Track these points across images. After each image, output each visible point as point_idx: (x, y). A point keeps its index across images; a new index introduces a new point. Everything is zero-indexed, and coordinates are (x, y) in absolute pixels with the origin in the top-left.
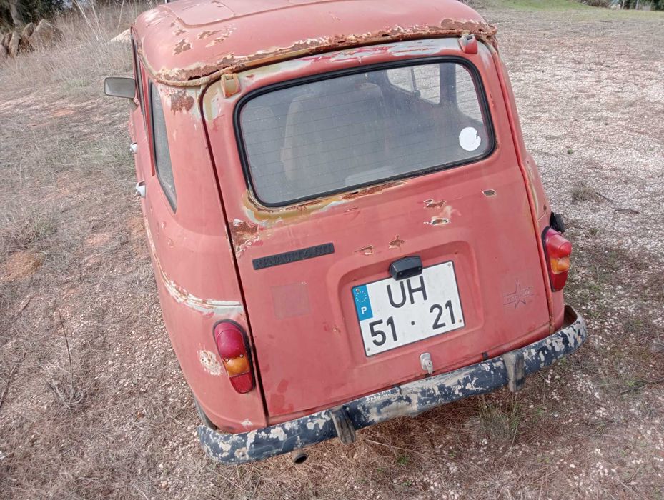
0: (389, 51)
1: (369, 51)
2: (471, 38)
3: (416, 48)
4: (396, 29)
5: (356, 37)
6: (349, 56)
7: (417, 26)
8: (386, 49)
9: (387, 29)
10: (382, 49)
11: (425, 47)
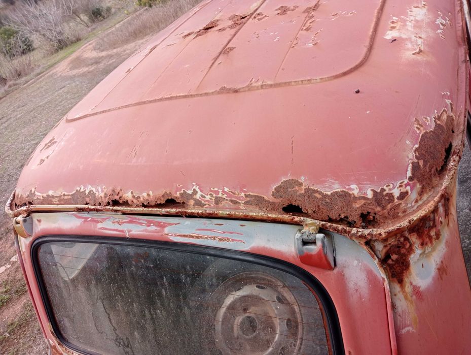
0: (166, 230)
1: (141, 224)
2: (314, 242)
3: (209, 234)
4: (190, 192)
5: (134, 197)
6: (117, 226)
7: (226, 189)
8: (163, 226)
9: (178, 189)
10: (159, 225)
11: (225, 236)
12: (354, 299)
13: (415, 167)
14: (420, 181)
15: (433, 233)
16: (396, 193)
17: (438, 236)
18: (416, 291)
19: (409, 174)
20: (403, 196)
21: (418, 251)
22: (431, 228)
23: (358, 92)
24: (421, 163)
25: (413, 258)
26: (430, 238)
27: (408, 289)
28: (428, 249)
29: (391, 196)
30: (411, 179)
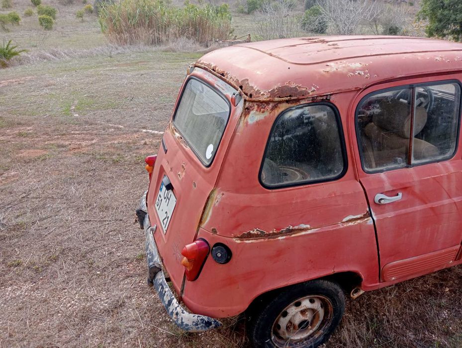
1: (213, 78)
3: (222, 87)
11: (225, 88)
12: (234, 118)
13: (274, 90)
14: (271, 94)
15: (262, 110)
16: (262, 93)
17: (263, 112)
18: (247, 123)
19: (270, 91)
20: (263, 95)
21: (254, 111)
22: (262, 108)
23: (289, 68)
24: (276, 91)
25: (252, 112)
26: (260, 110)
27: (245, 120)
28: (258, 113)
29: (260, 93)
30: (269, 92)
